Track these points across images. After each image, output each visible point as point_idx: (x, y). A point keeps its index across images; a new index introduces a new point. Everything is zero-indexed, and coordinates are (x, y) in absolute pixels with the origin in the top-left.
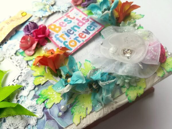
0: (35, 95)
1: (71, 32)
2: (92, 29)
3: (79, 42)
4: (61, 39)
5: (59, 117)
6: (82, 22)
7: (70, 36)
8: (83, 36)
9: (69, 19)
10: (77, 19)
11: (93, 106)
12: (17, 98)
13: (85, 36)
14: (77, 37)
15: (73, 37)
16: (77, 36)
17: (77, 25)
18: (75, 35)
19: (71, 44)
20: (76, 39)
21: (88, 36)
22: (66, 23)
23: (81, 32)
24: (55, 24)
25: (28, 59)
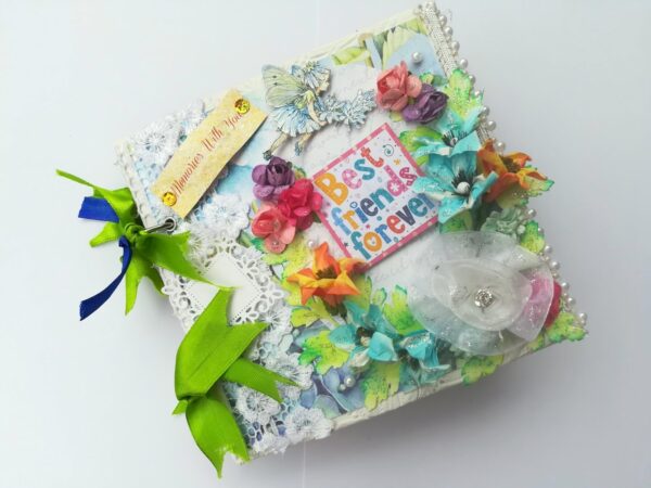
0: (293, 344)
1: (371, 209)
2: (420, 209)
3: (388, 240)
4: (346, 222)
5: (340, 392)
6: (399, 182)
7: (367, 220)
8: (398, 226)
9: (368, 164)
10: (388, 169)
11: (400, 384)
12: (259, 346)
13: (403, 228)
14: (383, 227)
15: (373, 222)
16: (384, 222)
17: (385, 188)
18: (379, 218)
19: (370, 242)
20: (380, 230)
21: (409, 229)
22: (360, 174)
23: (393, 213)
24: (331, 171)
25: (272, 262)
